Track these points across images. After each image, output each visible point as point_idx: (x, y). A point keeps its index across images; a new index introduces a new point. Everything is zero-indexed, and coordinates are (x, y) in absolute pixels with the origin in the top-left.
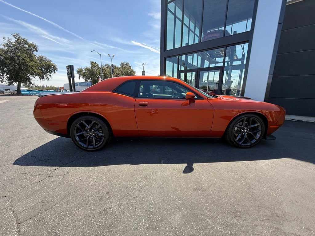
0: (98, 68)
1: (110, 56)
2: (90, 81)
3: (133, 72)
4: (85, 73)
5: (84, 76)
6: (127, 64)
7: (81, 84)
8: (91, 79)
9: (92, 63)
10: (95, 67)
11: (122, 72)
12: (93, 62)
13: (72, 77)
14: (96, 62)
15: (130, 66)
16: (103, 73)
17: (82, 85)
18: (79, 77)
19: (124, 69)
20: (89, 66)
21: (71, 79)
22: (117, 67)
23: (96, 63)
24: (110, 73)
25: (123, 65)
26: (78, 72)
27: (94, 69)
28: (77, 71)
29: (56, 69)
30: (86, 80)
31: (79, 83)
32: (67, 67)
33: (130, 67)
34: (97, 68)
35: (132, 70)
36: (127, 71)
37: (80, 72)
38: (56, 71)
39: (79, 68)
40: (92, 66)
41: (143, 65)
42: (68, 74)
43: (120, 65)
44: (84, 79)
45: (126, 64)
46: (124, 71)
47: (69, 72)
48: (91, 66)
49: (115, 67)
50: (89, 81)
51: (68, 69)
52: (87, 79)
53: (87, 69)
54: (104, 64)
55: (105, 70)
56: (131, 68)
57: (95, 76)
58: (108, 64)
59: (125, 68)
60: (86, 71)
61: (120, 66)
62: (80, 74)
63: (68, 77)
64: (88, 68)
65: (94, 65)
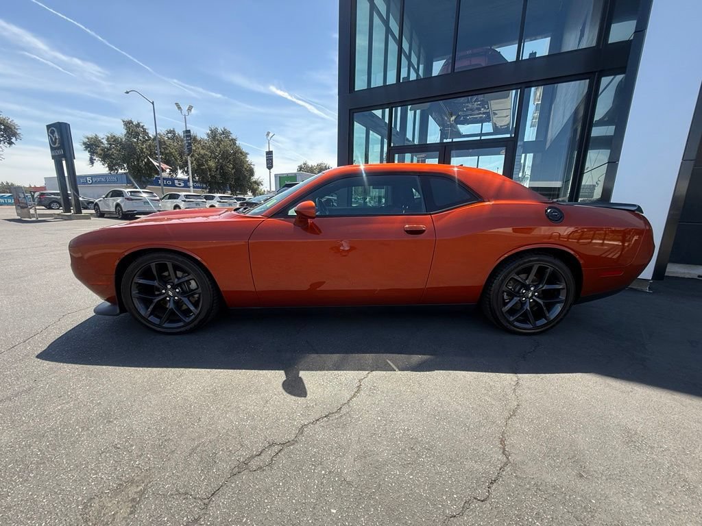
0: (147, 138)
1: (179, 108)
2: (123, 171)
3: (241, 153)
4: (108, 150)
5: (106, 157)
6: (226, 133)
7: (97, 179)
8: (125, 166)
9: (128, 124)
10: (137, 135)
11: (212, 152)
12: (130, 122)
13: (64, 156)
14: (139, 124)
15: (234, 137)
16: (162, 153)
17: (100, 182)
18: (92, 161)
19: (218, 145)
20: (120, 132)
21: (64, 162)
22: (199, 138)
23: (141, 124)
24: (181, 154)
25: (213, 134)
26: (86, 148)
27: (135, 140)
28: (84, 144)
29: (15, 134)
30: (111, 169)
31: (92, 177)
32: (49, 127)
33: (234, 141)
34: (144, 138)
35: (239, 148)
36: (227, 151)
37: (92, 146)
38: (13, 140)
39: (91, 134)
40: (128, 132)
41: (269, 138)
42: (52, 149)
43: (208, 134)
44: (106, 165)
45: (223, 133)
46: (218, 149)
47: (55, 143)
48: (124, 132)
49: (195, 139)
50: (120, 171)
51: (52, 132)
52: (114, 165)
53: (113, 140)
54: (162, 130)
55: (168, 143)
56: (235, 144)
57: (138, 160)
58: (174, 131)
59: (220, 141)
60: (111, 144)
61: (206, 137)
62: (92, 153)
63: (53, 157)
64: (117, 136)
65: (133, 129)
